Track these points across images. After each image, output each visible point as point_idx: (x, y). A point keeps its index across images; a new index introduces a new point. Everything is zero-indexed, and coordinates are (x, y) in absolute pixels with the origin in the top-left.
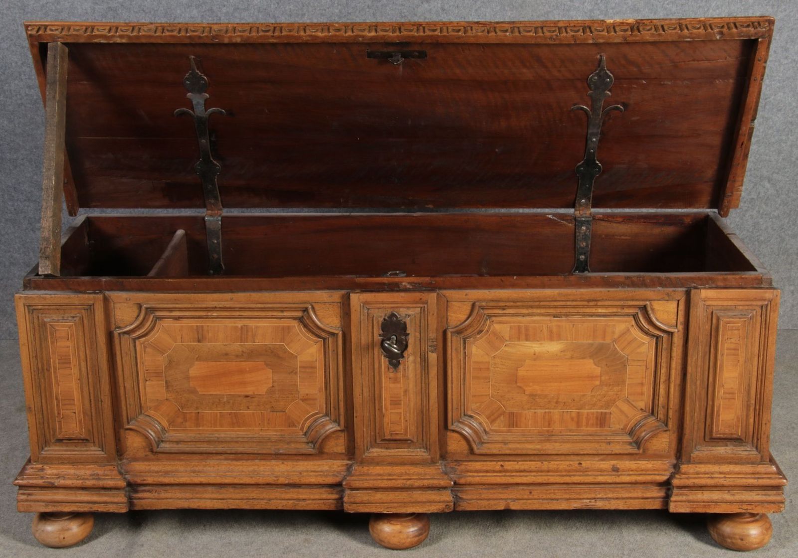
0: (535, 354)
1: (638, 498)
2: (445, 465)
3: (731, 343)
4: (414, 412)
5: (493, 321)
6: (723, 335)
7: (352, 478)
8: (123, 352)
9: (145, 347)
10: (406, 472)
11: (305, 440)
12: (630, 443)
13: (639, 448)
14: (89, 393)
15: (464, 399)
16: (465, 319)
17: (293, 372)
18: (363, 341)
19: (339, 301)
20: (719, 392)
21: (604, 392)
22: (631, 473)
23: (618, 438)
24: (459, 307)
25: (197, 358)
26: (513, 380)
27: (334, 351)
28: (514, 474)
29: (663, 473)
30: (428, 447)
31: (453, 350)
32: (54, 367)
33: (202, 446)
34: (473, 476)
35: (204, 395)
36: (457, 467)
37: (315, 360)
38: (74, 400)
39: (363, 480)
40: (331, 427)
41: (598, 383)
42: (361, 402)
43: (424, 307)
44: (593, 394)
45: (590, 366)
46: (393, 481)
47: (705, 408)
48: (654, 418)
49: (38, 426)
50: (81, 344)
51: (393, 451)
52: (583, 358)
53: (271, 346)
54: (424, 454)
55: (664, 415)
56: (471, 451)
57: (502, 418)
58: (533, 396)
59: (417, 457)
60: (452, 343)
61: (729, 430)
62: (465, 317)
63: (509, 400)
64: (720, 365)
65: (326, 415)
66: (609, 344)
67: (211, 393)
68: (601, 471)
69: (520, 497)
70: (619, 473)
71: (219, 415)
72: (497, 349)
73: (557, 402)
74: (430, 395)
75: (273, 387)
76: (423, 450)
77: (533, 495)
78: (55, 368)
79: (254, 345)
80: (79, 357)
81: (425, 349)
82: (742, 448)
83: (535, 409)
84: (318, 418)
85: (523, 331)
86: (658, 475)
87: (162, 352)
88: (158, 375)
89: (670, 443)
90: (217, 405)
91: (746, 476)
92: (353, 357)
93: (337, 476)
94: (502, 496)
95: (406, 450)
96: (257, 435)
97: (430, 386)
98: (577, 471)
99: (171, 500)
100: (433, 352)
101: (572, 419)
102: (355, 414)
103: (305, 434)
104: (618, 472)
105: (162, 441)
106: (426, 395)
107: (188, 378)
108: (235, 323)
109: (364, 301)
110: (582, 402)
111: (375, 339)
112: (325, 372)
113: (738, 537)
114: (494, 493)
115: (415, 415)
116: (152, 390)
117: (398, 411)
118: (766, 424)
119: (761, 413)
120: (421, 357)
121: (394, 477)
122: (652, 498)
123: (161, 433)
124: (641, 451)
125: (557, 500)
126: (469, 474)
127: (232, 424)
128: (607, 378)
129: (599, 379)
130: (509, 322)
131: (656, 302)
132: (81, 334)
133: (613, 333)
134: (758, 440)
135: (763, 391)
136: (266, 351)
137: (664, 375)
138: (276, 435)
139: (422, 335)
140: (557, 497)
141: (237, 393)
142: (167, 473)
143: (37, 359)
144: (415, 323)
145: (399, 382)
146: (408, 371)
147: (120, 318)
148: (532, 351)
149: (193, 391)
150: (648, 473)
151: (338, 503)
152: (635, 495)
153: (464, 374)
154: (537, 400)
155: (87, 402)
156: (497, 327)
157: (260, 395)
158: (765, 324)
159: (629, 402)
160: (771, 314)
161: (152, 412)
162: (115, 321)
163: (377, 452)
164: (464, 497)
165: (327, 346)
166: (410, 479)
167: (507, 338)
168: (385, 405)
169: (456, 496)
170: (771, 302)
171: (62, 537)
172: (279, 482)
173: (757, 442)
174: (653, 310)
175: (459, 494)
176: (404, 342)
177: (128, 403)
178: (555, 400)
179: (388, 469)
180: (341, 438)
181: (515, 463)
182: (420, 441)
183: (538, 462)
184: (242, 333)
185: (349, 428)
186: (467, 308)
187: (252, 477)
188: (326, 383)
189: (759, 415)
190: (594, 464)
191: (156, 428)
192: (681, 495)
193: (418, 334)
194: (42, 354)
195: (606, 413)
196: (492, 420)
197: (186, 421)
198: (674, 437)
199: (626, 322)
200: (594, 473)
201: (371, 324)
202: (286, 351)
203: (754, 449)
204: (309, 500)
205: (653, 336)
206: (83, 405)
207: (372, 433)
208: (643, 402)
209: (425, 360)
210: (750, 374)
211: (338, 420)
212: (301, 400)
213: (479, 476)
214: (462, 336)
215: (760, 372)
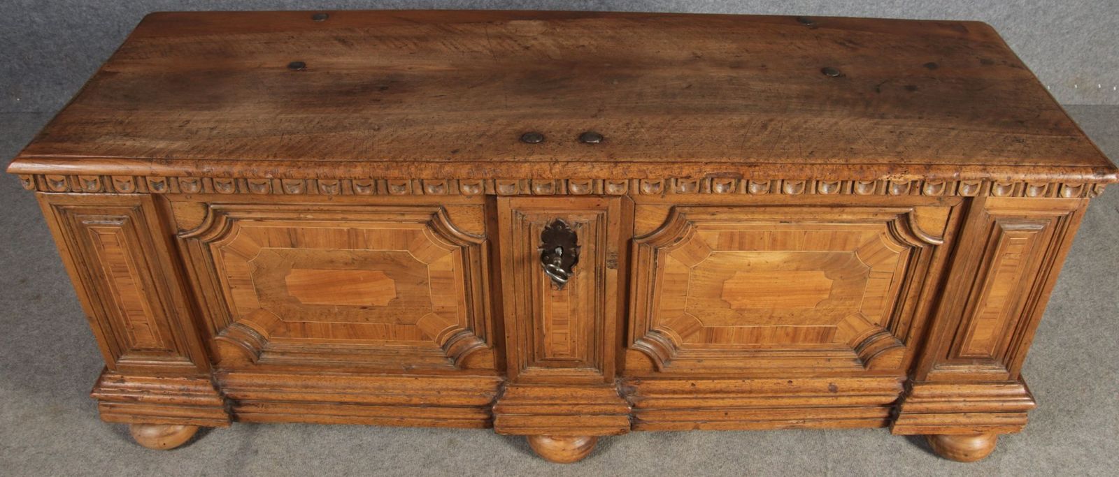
0: (749, 265)
1: (855, 418)
2: (622, 384)
3: (1010, 259)
4: (584, 332)
5: (697, 227)
6: (1002, 250)
7: (504, 402)
8: (193, 259)
9: (223, 252)
10: (572, 395)
11: (443, 354)
12: (855, 360)
13: (865, 366)
14: (161, 302)
15: (651, 314)
16: (658, 226)
17: (423, 282)
18: (516, 255)
19: (482, 203)
20: (979, 311)
21: (832, 307)
22: (852, 393)
23: (840, 354)
24: (652, 212)
25: (293, 265)
26: (718, 293)
27: (476, 262)
28: (708, 396)
29: (891, 393)
30: (602, 367)
31: (641, 263)
32: (108, 275)
33: (312, 358)
34: (657, 399)
35: (308, 305)
36: (636, 386)
37: (451, 270)
38: (142, 311)
39: (517, 405)
40: (478, 344)
41: (826, 296)
42: (514, 321)
43: (603, 214)
44: (818, 308)
45: (820, 278)
46: (556, 407)
47: (956, 327)
48: (890, 335)
49: (106, 335)
50: (137, 251)
51: (556, 370)
52: (812, 270)
53: (390, 253)
54: (596, 374)
55: (903, 332)
56: (656, 368)
57: (698, 333)
58: (740, 311)
59: (586, 377)
60: (638, 255)
61: (980, 350)
62: (658, 224)
63: (709, 315)
64: (989, 282)
65: (469, 329)
66: (850, 254)
67: (318, 303)
68: (815, 392)
69: (714, 419)
70: (838, 394)
71: (330, 326)
72: (700, 259)
73: (771, 317)
74: (607, 315)
75: (397, 298)
76: (593, 369)
77: (729, 417)
78: (110, 277)
79: (367, 252)
80: (137, 264)
81: (602, 264)
82: (990, 367)
83: (742, 325)
84: (459, 332)
85: (737, 238)
86: (884, 395)
87: (246, 257)
88: (246, 283)
89: (904, 360)
90: (326, 316)
91: (989, 399)
92: (503, 273)
93: (485, 397)
94: (690, 418)
95: (573, 369)
96: (381, 348)
97: (607, 305)
98: (786, 392)
99: (282, 415)
100: (612, 268)
101: (787, 334)
102: (506, 335)
103: (444, 347)
104: (836, 392)
105: (263, 351)
106: (601, 315)
107: (284, 286)
108: (338, 226)
109: (517, 206)
110: (802, 317)
111: (533, 252)
112: (466, 283)
113: (961, 452)
114: (682, 415)
115: (586, 333)
116: (241, 299)
117: (564, 331)
118: (1026, 344)
119: (1023, 333)
120: (595, 272)
121: (558, 402)
122: (872, 418)
123: (260, 343)
124: (867, 369)
125: (758, 421)
126: (652, 396)
127: (350, 336)
128: (840, 290)
129: (829, 292)
130: (720, 228)
131: (922, 207)
132: (134, 238)
133: (857, 241)
134: (1011, 358)
135: (1033, 309)
136: (384, 259)
137: (914, 290)
138: (406, 348)
139: (599, 247)
140: (758, 419)
141: (351, 304)
142: (273, 388)
143: (85, 265)
144: (589, 233)
145: (565, 301)
146: (577, 288)
147: (182, 219)
148: (746, 261)
149: (295, 301)
150: (873, 393)
151: (486, 423)
152: (853, 415)
153: (653, 287)
154: (746, 315)
155: (160, 312)
156: (702, 233)
157: (381, 306)
158: (1059, 237)
159: (862, 317)
160: (1070, 226)
161: (245, 321)
162: (177, 223)
163: (535, 371)
164: (644, 419)
165: (467, 256)
166: (577, 404)
167: (714, 247)
168: (546, 325)
169: (635, 417)
170: (1074, 212)
171: (162, 443)
172: (413, 402)
173: (1009, 361)
174: (916, 217)
175: (638, 416)
176: (574, 255)
177: (212, 313)
178: (768, 315)
179: (549, 391)
180: (490, 354)
181: (711, 381)
182: (591, 360)
183: (739, 381)
184: (349, 237)
185: (499, 344)
186: (662, 214)
187: (378, 397)
188: (467, 295)
189: (1020, 334)
190: (807, 382)
191: (253, 338)
192: (908, 418)
193: (592, 246)
194: (90, 259)
195: (830, 328)
196: (685, 334)
197: (290, 331)
198: (910, 354)
199: (876, 228)
200: (807, 394)
201: (528, 234)
202: (411, 259)
203: (1004, 367)
204: (451, 419)
205: (907, 245)
206: (156, 316)
207: (529, 352)
208: (879, 316)
209: (601, 276)
210: (1022, 292)
211: (484, 337)
212: (436, 313)
213: (664, 399)
214: (653, 246)
215: (1035, 289)
